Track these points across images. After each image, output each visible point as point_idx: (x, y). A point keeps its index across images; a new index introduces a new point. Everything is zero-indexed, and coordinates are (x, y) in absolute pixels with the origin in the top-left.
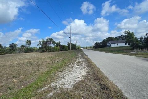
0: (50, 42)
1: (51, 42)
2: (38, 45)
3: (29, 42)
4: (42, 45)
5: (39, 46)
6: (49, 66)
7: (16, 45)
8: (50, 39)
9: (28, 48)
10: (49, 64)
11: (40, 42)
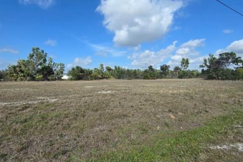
0: (227, 59)
1: (230, 61)
2: (201, 66)
3: (185, 62)
4: (209, 67)
5: (202, 68)
6: (226, 107)
7: (169, 66)
8: (227, 54)
9: (183, 71)
10: (226, 103)
11: (205, 61)
